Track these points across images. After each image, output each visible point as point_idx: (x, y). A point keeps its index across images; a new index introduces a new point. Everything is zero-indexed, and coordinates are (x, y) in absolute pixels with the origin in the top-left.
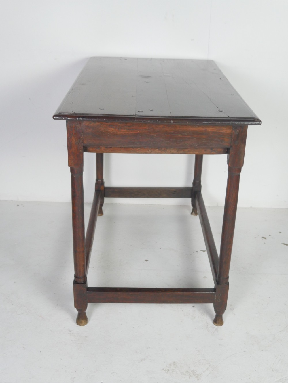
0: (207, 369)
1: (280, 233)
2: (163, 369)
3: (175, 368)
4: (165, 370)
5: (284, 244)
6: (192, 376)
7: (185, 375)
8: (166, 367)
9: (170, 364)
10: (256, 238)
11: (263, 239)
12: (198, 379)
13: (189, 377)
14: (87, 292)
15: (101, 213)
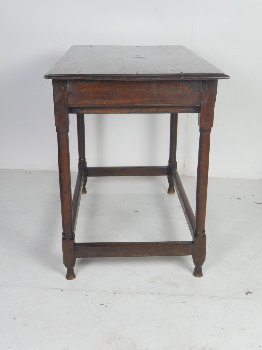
0: (185, 281)
1: (253, 195)
2: (148, 281)
3: (158, 280)
4: (150, 281)
5: (256, 203)
6: (172, 285)
7: (166, 284)
8: (151, 279)
9: (154, 278)
10: (232, 198)
11: (238, 199)
12: (177, 287)
13: (170, 286)
14: (75, 247)
15: (85, 191)
